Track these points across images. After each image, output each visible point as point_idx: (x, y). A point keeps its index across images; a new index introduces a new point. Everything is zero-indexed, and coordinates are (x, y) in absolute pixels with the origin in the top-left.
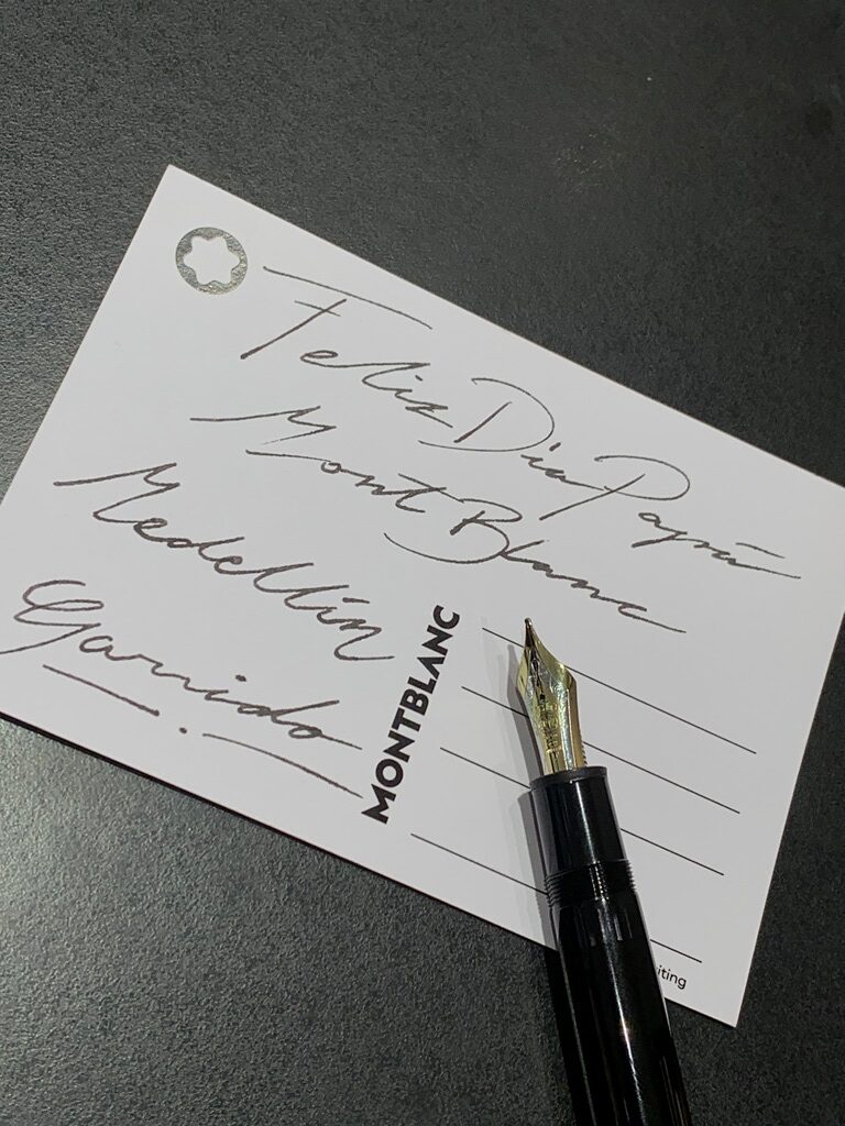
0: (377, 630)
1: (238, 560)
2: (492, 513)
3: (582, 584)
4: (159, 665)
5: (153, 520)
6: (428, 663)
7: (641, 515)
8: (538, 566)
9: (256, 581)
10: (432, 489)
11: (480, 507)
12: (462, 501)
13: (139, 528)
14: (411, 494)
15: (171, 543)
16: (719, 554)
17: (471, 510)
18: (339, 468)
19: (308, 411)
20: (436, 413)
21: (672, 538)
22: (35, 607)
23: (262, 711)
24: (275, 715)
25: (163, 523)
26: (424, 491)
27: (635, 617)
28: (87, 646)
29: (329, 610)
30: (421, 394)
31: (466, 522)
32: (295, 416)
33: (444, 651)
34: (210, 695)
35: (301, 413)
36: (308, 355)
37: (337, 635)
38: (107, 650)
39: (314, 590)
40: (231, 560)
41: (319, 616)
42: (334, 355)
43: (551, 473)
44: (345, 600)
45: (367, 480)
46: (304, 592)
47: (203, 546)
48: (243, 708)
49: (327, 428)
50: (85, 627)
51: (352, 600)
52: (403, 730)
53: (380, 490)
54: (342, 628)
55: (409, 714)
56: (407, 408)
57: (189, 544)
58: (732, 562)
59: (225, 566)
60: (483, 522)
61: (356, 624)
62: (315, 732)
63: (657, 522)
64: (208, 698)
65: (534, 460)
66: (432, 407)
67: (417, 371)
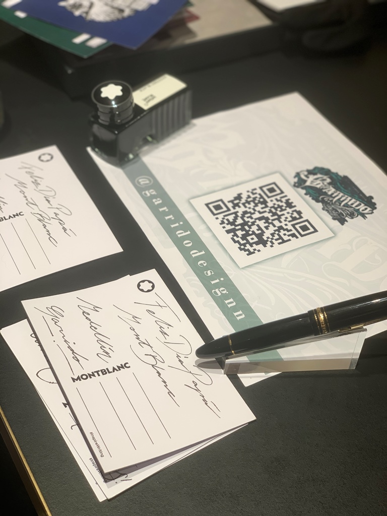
0: (110, 357)
2: (158, 357)
3: (165, 382)
4: (62, 331)
5: (88, 313)
8: (158, 372)
9: (95, 334)
10: (149, 345)
13: (83, 312)
14: (144, 343)
15: (87, 318)
16: (204, 400)
17: (154, 354)
18: (134, 330)
19: (138, 318)
20: (165, 335)
21: (196, 390)
22: (52, 309)
23: (72, 350)
24: (73, 352)
25: (89, 315)
27: (170, 396)
28: (53, 320)
29: (104, 347)
30: (165, 330)
33: (120, 370)
34: (65, 341)
35: (136, 317)
37: (101, 351)
39: (105, 343)
42: (154, 313)
43: (180, 361)
45: (137, 335)
48: (69, 347)
49: (139, 323)
50: (56, 317)
52: (96, 374)
53: (138, 339)
54: (103, 352)
55: (100, 373)
57: (90, 320)
58: (206, 404)
60: (154, 358)
61: (107, 353)
62: (78, 360)
63: (196, 385)
67: (169, 327)
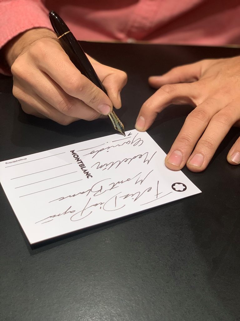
0: (97, 168)
1: (125, 161)
2: (99, 193)
3: (74, 196)
4: (119, 146)
5: (141, 157)
6: (85, 171)
7: (75, 211)
8: (84, 192)
10: (112, 188)
11: (102, 192)
12: (106, 191)
13: (142, 155)
16: (55, 216)
17: (102, 191)
18: (127, 180)
19: (141, 183)
20: (124, 197)
21: (66, 212)
22: (140, 140)
23: (101, 151)
24: (99, 151)
26: (113, 187)
27: (60, 198)
28: (129, 142)
29: (107, 166)
31: (102, 189)
32: (142, 181)
33: (85, 173)
36: (151, 188)
38: (127, 143)
39: (111, 166)
41: (107, 164)
42: (148, 191)
43: (97, 205)
45: (122, 182)
46: (112, 165)
47: (131, 160)
48: (103, 149)
49: (136, 183)
50: (132, 143)
51: (105, 169)
53: (119, 182)
54: (102, 165)
55: (81, 164)
56: (129, 194)
58: (51, 217)
59: (126, 160)
60: (99, 191)
61: (101, 167)
62: (91, 153)
63: (71, 212)
64: (109, 147)
65: (102, 204)
66: (126, 197)
67: (134, 199)
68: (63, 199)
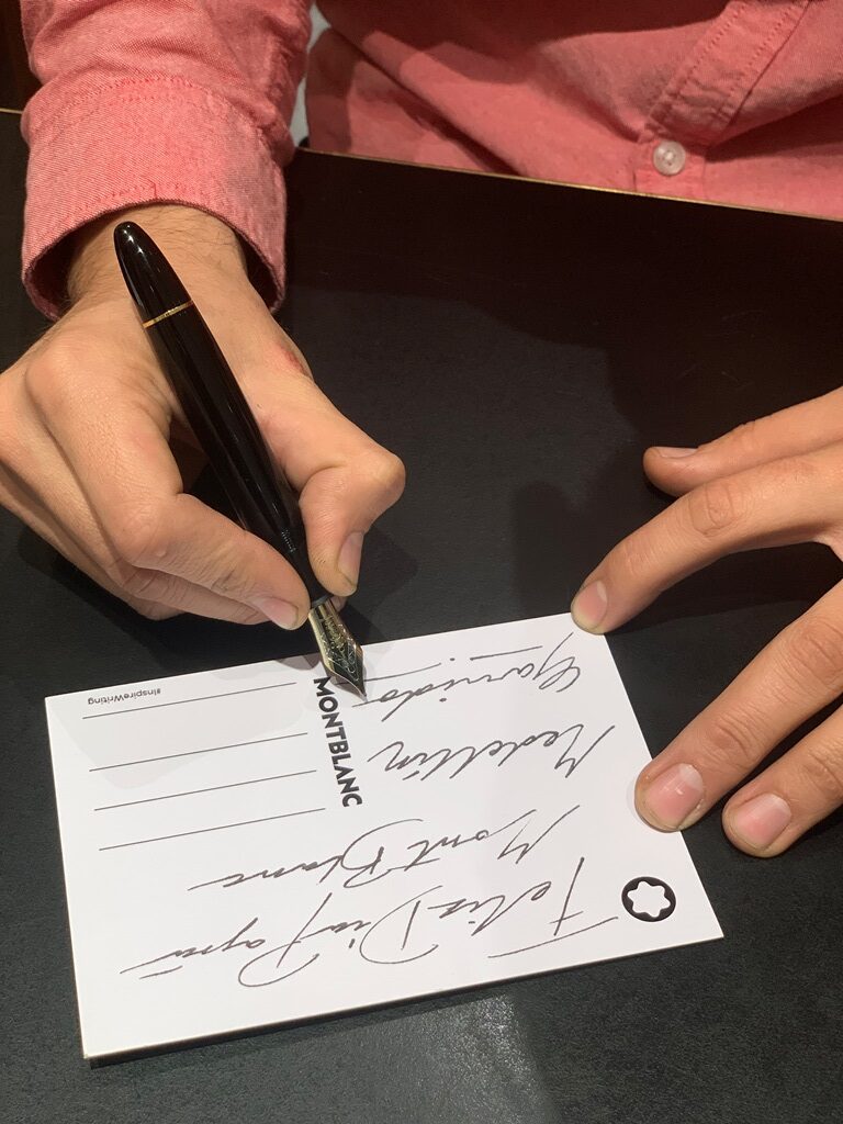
0: (387, 769)
2: (366, 876)
3: (278, 874)
4: (489, 681)
5: (552, 743)
7: (263, 941)
8: (314, 866)
9: (474, 750)
10: (413, 864)
13: (556, 735)
14: (424, 853)
16: (191, 952)
17: (380, 869)
18: (477, 837)
20: (445, 910)
21: (232, 941)
22: (570, 668)
23: (419, 692)
24: (412, 694)
25: (546, 745)
27: (230, 878)
28: (530, 667)
30: (463, 914)
32: (526, 849)
33: (340, 783)
34: (452, 683)
35: (524, 852)
37: (408, 752)
40: (496, 751)
42: (533, 899)
43: (343, 926)
44: (417, 772)
45: (455, 843)
46: (444, 761)
47: (515, 748)
48: (431, 687)
49: (503, 855)
50: (539, 674)
52: (335, 729)
53: (444, 842)
57: (524, 744)
58: (178, 954)
59: (497, 745)
60: (367, 867)
61: (402, 764)
62: (383, 699)
63: (249, 945)
64: (452, 681)
66: (450, 912)
67: (476, 925)
68: (240, 881)
